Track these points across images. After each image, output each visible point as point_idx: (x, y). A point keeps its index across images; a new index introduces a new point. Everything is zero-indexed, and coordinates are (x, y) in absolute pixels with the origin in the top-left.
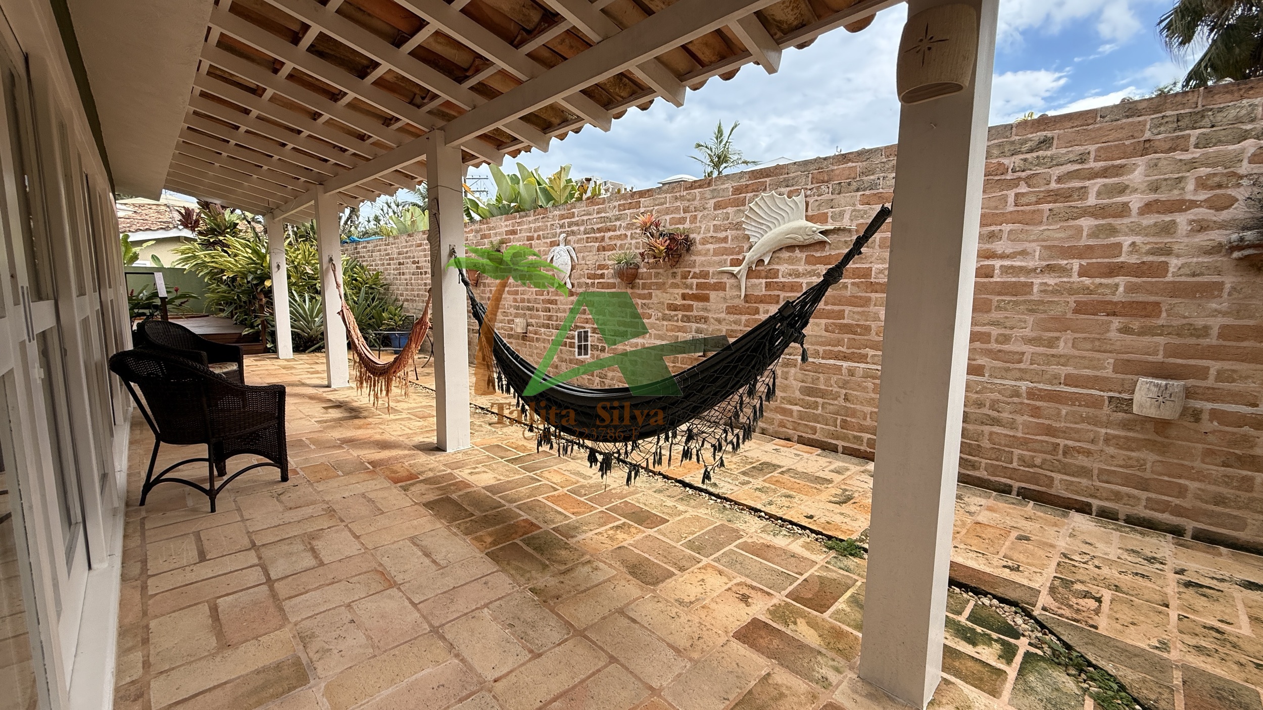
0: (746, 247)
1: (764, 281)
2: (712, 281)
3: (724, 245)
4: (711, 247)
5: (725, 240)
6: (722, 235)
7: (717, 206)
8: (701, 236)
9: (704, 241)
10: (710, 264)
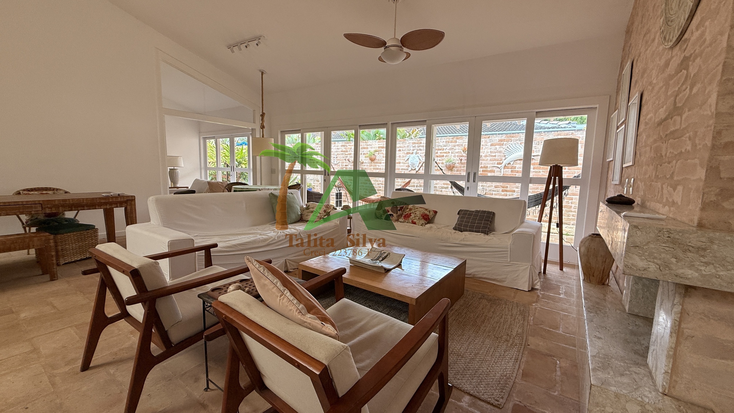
0: (504, 158)
1: (510, 170)
2: (489, 169)
3: (494, 158)
4: (489, 158)
5: (495, 156)
6: (494, 154)
7: (492, 145)
8: (485, 154)
9: (486, 156)
10: (488, 164)
